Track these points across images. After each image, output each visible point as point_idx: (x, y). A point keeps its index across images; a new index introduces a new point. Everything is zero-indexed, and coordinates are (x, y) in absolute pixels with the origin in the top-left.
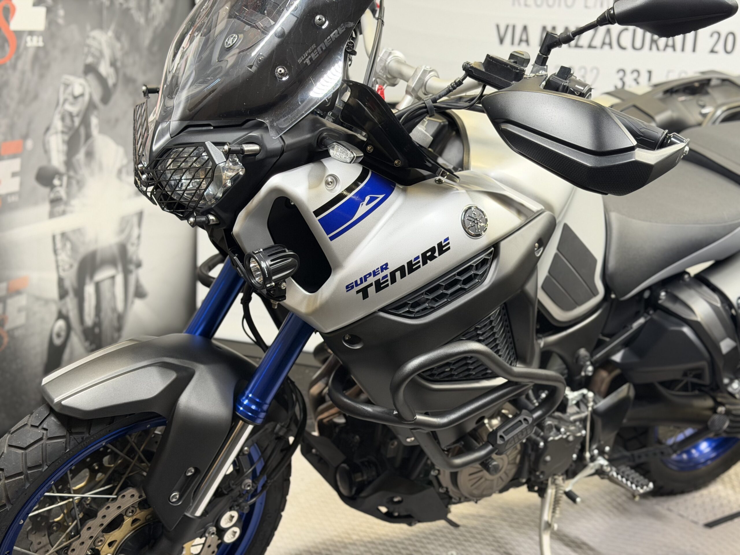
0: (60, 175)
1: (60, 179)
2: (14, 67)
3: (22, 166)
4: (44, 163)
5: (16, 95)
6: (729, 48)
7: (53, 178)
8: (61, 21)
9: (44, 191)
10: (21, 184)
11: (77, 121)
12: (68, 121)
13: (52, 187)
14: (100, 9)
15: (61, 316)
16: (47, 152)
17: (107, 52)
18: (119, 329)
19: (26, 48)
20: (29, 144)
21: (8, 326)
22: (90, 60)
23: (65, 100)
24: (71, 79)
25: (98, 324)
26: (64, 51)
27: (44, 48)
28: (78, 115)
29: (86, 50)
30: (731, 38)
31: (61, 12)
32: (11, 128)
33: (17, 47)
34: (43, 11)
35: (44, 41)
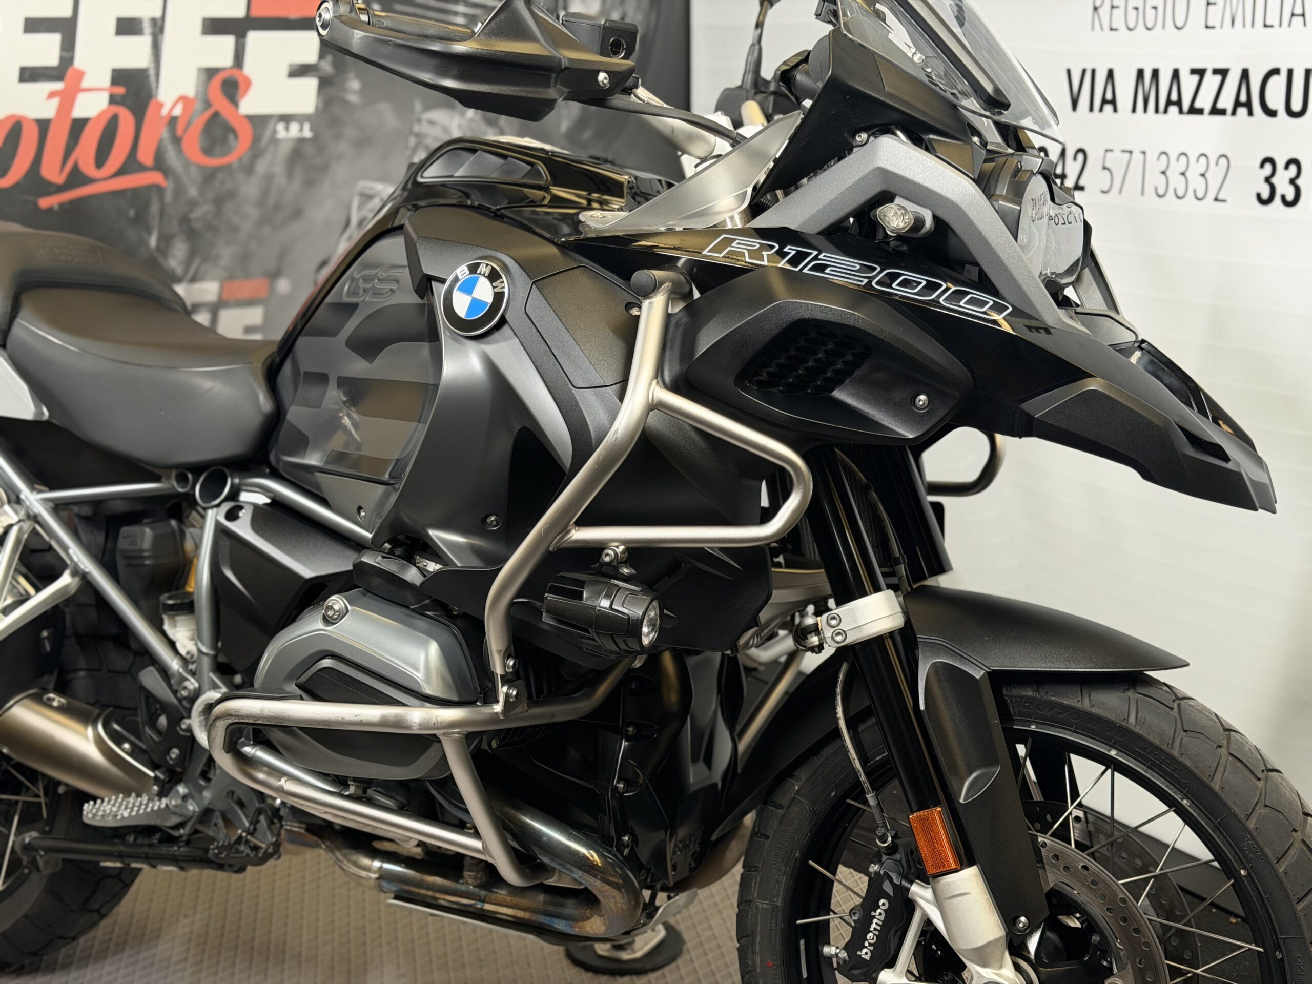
2: (249, 169)
3: (266, 317)
5: (253, 213)
8: (353, 98)
19: (274, 141)
20: (283, 285)
26: (363, 143)
27: (315, 139)
31: (355, 85)
32: (244, 259)
33: (256, 140)
34: (310, 84)
35: (312, 129)
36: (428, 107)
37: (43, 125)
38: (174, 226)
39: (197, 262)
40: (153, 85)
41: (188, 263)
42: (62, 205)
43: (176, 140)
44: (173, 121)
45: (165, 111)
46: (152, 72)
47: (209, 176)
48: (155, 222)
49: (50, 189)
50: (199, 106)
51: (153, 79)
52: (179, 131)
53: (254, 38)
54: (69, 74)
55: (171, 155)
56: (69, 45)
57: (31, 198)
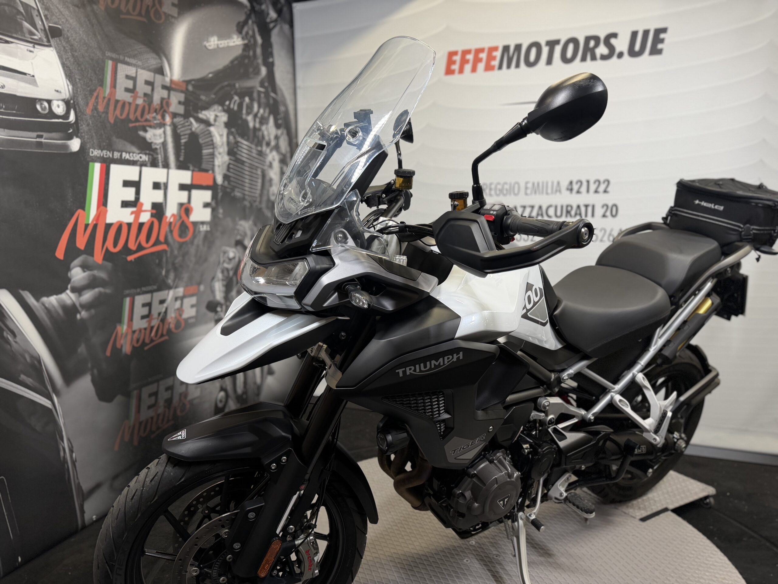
0: (221, 305)
1: (221, 307)
2: (192, 243)
3: (198, 301)
4: (211, 298)
5: (193, 259)
6: (614, 213)
7: (216, 307)
8: (221, 216)
9: (211, 315)
10: (197, 312)
11: (231, 273)
12: (226, 273)
13: (216, 312)
14: (244, 208)
15: (222, 389)
16: (213, 292)
17: (249, 233)
18: (258, 394)
19: (199, 232)
20: (202, 288)
21: (190, 397)
22: (238, 238)
23: (224, 261)
24: (228, 249)
25: (245, 392)
26: (223, 233)
27: (210, 231)
28: (232, 269)
29: (236, 232)
30: (614, 209)
31: (221, 211)
32: (191, 279)
33: (194, 231)
34: (208, 211)
35: (210, 227)
36: (240, 219)
37: (129, 225)
38: (170, 266)
39: (177, 280)
40: (164, 209)
41: (174, 281)
42: (135, 259)
43: (171, 231)
44: (170, 223)
45: (168, 220)
46: (164, 204)
47: (181, 245)
48: (164, 265)
49: (131, 252)
50: (178, 218)
51: (164, 207)
52: (172, 228)
53: (194, 192)
54: (138, 205)
55: (169, 237)
56: (138, 193)
57: (124, 256)
